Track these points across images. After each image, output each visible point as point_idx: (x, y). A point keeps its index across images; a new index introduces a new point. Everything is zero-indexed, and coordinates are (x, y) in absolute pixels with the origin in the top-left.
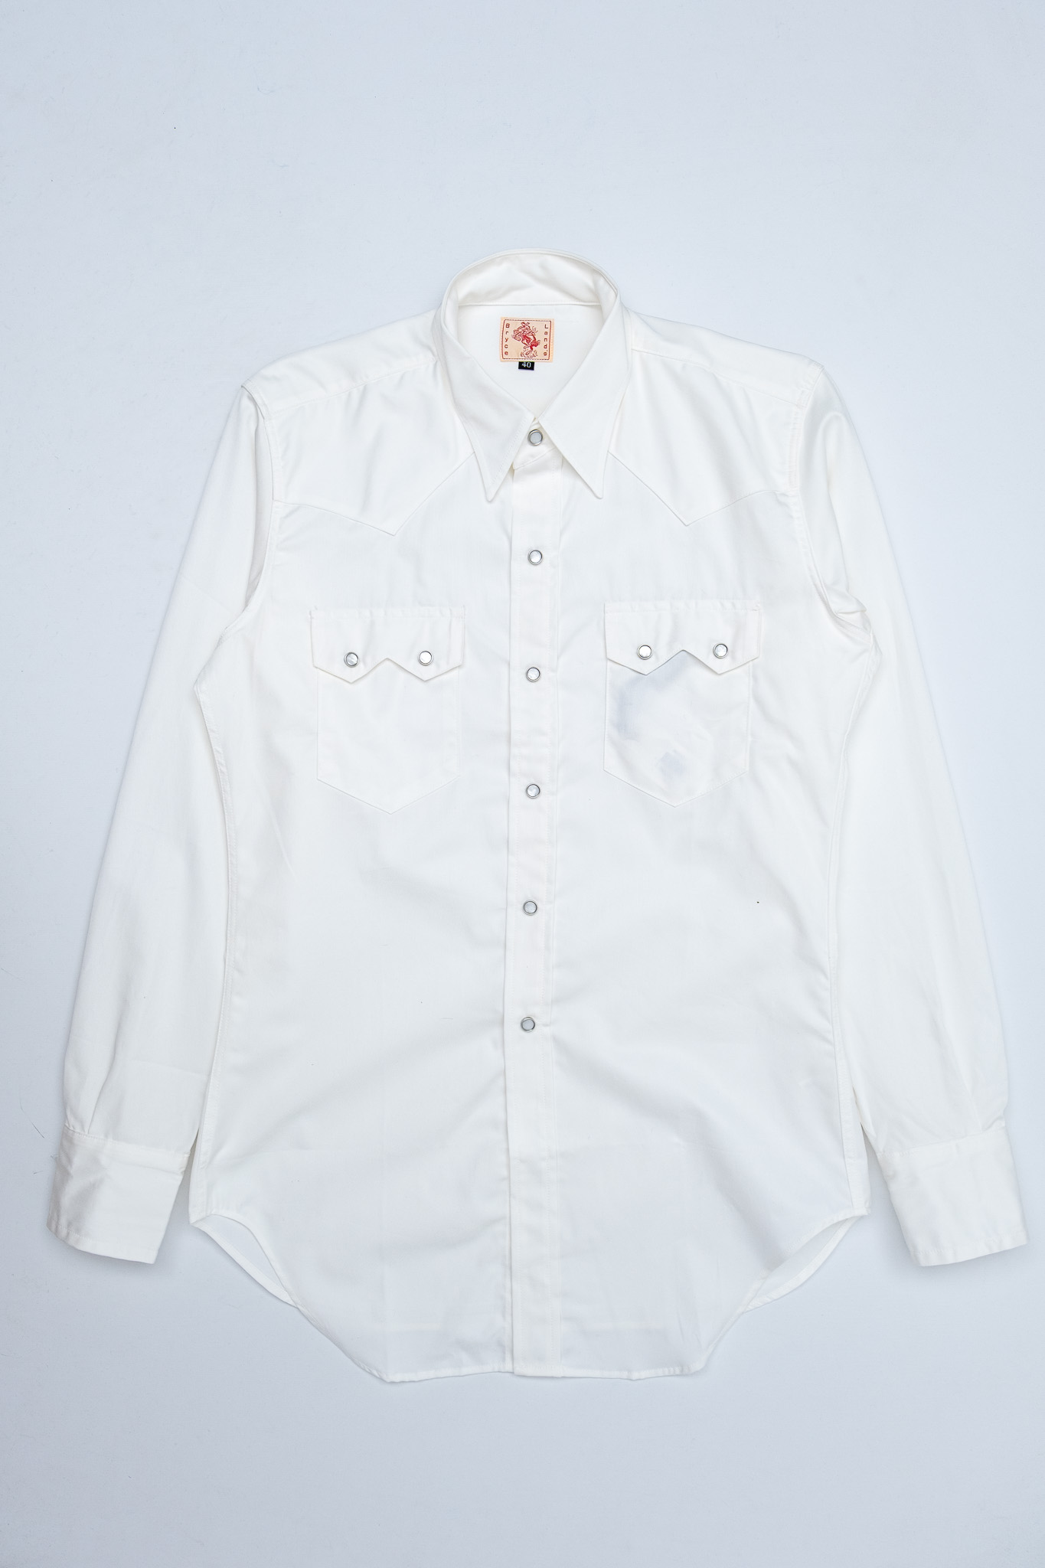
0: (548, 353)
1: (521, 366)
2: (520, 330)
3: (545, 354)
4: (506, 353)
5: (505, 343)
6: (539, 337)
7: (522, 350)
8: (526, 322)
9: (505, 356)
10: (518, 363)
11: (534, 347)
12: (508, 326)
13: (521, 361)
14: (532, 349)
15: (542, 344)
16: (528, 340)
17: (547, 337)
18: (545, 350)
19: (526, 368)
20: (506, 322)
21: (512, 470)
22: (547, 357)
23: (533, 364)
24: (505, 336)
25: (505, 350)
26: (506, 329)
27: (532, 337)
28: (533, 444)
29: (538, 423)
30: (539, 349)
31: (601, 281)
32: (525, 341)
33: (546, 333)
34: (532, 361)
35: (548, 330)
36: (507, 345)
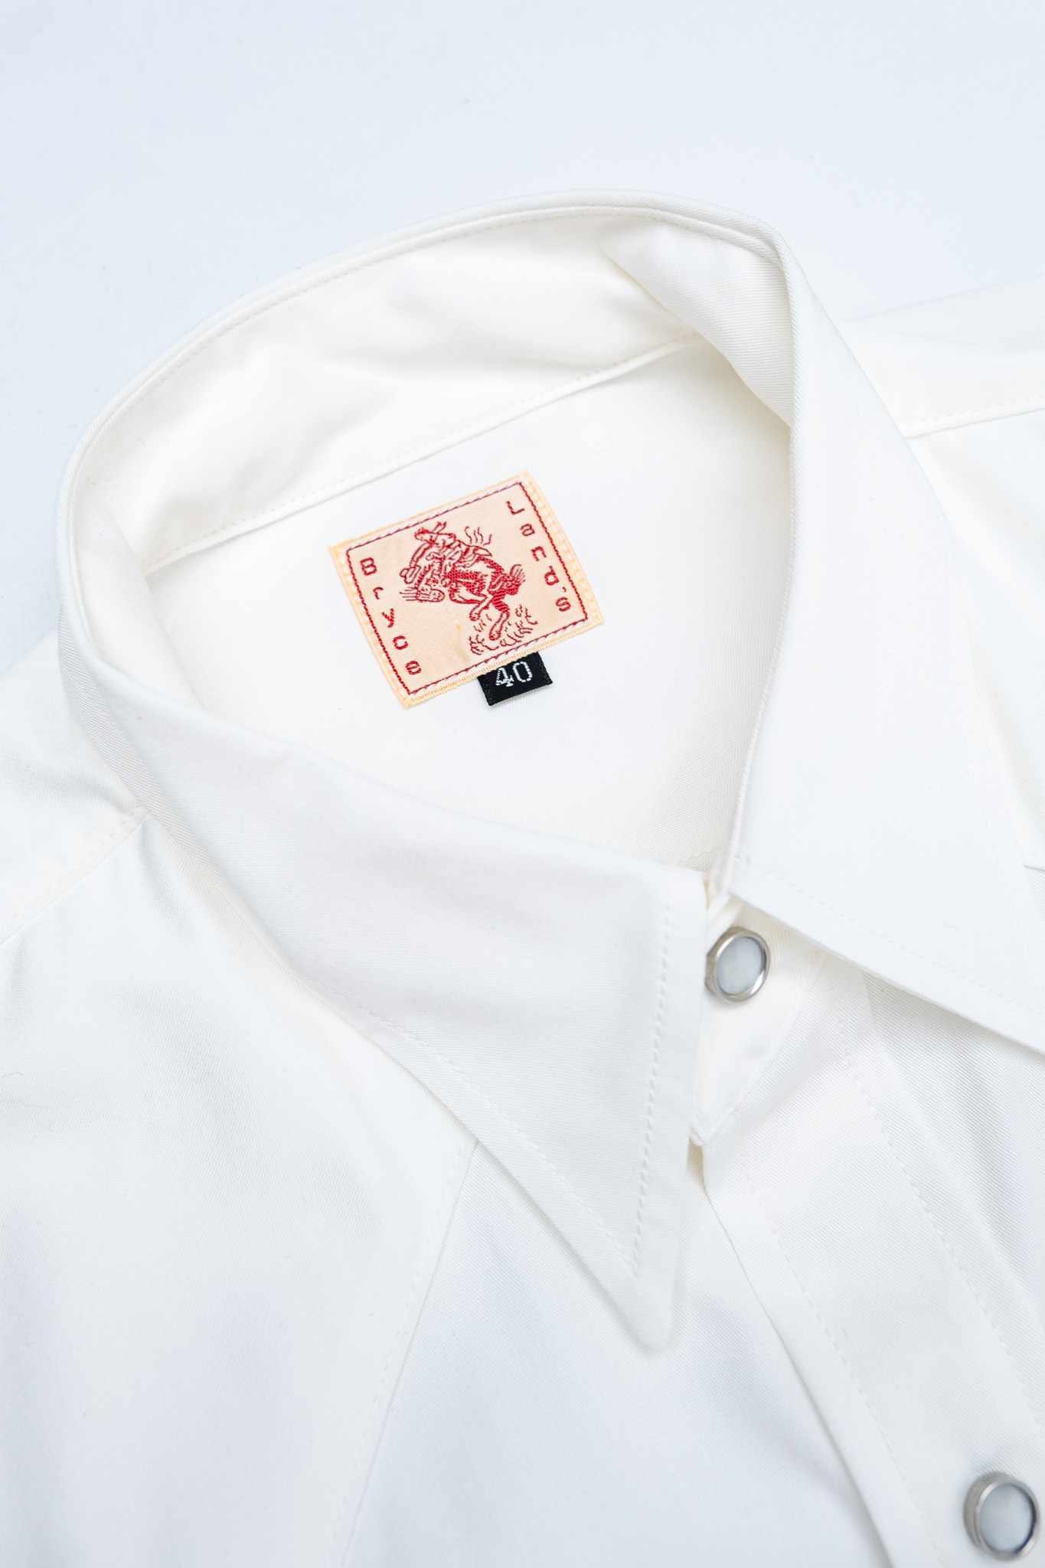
0: (570, 595)
1: (494, 690)
2: (423, 563)
3: (563, 605)
4: (413, 667)
5: (388, 635)
6: (509, 552)
7: (469, 629)
8: (430, 525)
9: (413, 682)
10: (476, 687)
11: (508, 599)
12: (369, 566)
13: (484, 670)
14: (503, 608)
15: (533, 573)
16: (474, 582)
17: (539, 539)
18: (556, 592)
19: (519, 689)
20: (357, 556)
22: (575, 613)
23: (534, 660)
24: (377, 607)
25: (401, 659)
26: (367, 583)
27: (481, 567)
28: (738, 997)
30: (532, 597)
32: (464, 593)
33: (528, 530)
34: (525, 652)
35: (529, 517)
36: (401, 637)
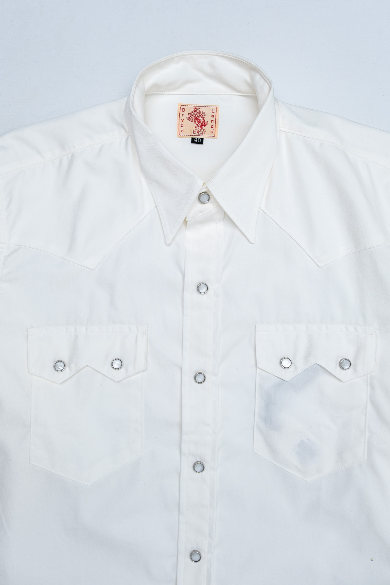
0: (214, 131)
1: (193, 141)
2: (193, 114)
3: (212, 132)
4: (182, 131)
5: (181, 123)
6: (208, 119)
7: (194, 129)
8: (197, 108)
9: (181, 133)
10: (191, 139)
11: (203, 127)
12: (184, 110)
13: (193, 137)
14: (202, 128)
15: (210, 124)
16: (199, 121)
17: (214, 119)
18: (212, 129)
19: (197, 143)
20: (183, 107)
21: (185, 222)
22: (213, 135)
23: (202, 139)
24: (181, 118)
25: (181, 128)
26: (182, 113)
27: (202, 119)
28: (202, 203)
29: (207, 187)
30: (207, 128)
31: (258, 77)
32: (197, 122)
33: (213, 116)
34: (201, 137)
35: (214, 114)
36: (183, 125)
